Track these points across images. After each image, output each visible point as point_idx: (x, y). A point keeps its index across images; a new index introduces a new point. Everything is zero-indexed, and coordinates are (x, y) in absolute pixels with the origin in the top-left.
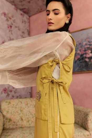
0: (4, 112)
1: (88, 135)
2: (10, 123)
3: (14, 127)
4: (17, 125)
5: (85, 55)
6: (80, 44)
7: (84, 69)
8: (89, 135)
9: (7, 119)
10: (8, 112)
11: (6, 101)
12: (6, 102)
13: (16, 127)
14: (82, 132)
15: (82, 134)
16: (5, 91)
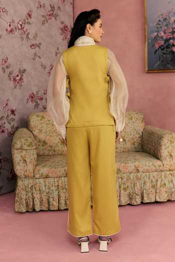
0: (34, 131)
1: (160, 166)
2: (44, 148)
3: (50, 153)
4: (54, 151)
5: (171, 41)
6: (165, 19)
7: (169, 66)
8: (162, 165)
9: (40, 141)
10: (41, 131)
11: (37, 114)
12: (38, 116)
13: (54, 153)
14: (151, 161)
15: (151, 163)
16: (32, 97)
